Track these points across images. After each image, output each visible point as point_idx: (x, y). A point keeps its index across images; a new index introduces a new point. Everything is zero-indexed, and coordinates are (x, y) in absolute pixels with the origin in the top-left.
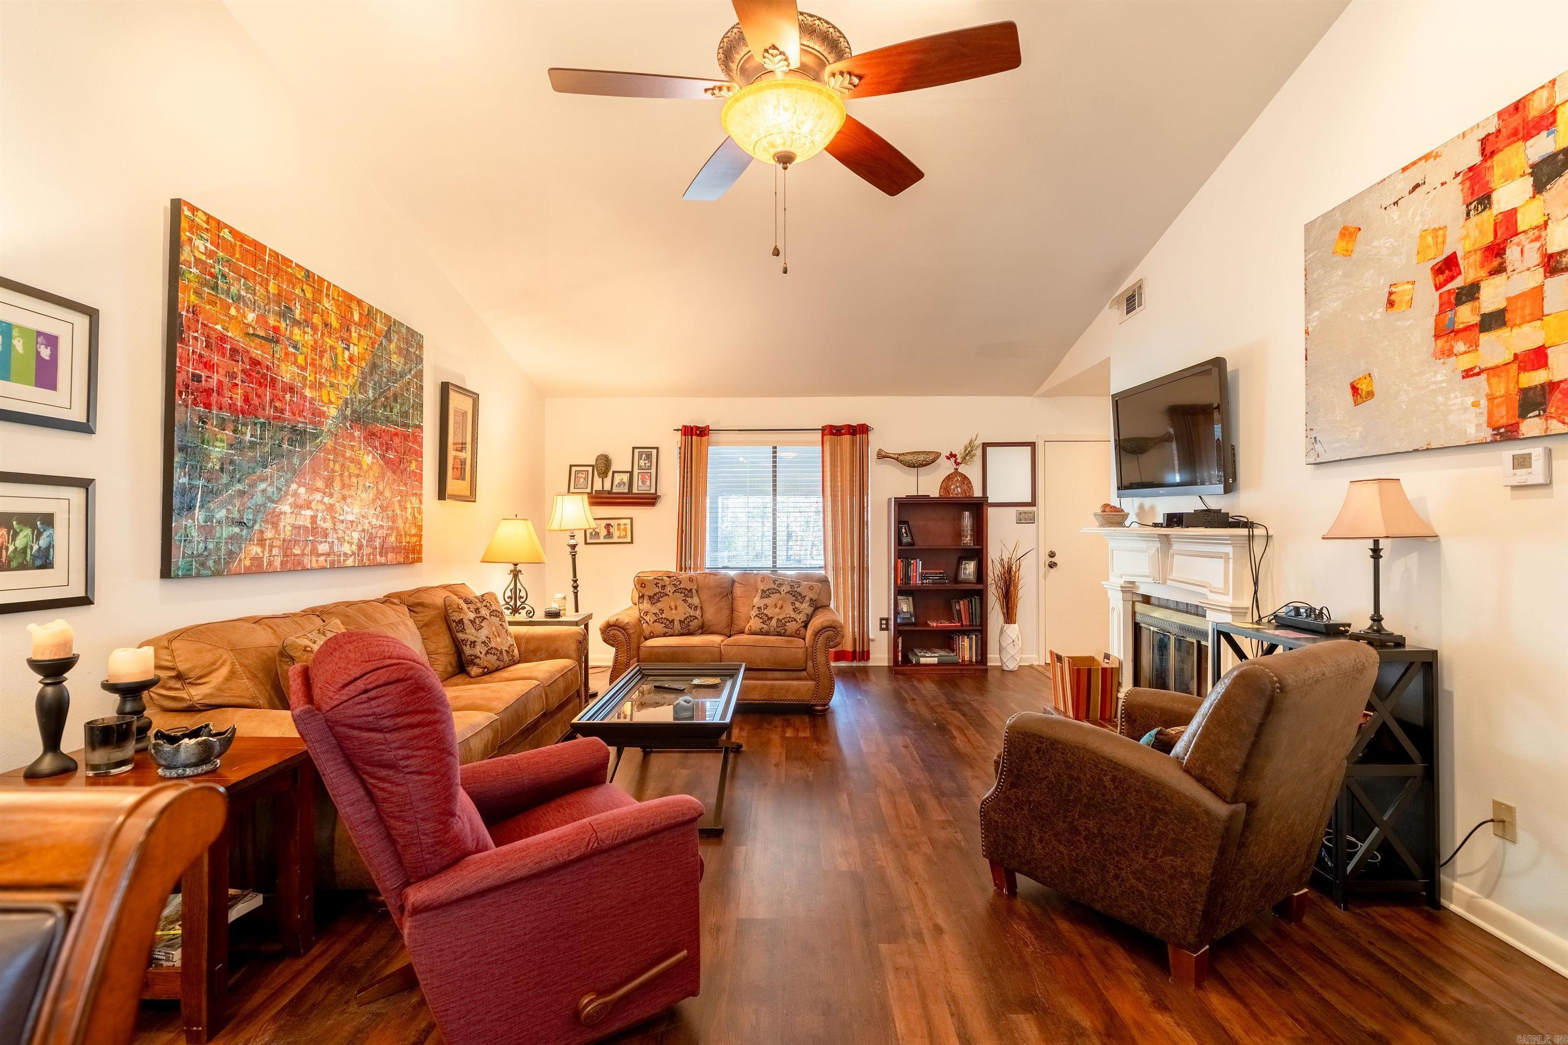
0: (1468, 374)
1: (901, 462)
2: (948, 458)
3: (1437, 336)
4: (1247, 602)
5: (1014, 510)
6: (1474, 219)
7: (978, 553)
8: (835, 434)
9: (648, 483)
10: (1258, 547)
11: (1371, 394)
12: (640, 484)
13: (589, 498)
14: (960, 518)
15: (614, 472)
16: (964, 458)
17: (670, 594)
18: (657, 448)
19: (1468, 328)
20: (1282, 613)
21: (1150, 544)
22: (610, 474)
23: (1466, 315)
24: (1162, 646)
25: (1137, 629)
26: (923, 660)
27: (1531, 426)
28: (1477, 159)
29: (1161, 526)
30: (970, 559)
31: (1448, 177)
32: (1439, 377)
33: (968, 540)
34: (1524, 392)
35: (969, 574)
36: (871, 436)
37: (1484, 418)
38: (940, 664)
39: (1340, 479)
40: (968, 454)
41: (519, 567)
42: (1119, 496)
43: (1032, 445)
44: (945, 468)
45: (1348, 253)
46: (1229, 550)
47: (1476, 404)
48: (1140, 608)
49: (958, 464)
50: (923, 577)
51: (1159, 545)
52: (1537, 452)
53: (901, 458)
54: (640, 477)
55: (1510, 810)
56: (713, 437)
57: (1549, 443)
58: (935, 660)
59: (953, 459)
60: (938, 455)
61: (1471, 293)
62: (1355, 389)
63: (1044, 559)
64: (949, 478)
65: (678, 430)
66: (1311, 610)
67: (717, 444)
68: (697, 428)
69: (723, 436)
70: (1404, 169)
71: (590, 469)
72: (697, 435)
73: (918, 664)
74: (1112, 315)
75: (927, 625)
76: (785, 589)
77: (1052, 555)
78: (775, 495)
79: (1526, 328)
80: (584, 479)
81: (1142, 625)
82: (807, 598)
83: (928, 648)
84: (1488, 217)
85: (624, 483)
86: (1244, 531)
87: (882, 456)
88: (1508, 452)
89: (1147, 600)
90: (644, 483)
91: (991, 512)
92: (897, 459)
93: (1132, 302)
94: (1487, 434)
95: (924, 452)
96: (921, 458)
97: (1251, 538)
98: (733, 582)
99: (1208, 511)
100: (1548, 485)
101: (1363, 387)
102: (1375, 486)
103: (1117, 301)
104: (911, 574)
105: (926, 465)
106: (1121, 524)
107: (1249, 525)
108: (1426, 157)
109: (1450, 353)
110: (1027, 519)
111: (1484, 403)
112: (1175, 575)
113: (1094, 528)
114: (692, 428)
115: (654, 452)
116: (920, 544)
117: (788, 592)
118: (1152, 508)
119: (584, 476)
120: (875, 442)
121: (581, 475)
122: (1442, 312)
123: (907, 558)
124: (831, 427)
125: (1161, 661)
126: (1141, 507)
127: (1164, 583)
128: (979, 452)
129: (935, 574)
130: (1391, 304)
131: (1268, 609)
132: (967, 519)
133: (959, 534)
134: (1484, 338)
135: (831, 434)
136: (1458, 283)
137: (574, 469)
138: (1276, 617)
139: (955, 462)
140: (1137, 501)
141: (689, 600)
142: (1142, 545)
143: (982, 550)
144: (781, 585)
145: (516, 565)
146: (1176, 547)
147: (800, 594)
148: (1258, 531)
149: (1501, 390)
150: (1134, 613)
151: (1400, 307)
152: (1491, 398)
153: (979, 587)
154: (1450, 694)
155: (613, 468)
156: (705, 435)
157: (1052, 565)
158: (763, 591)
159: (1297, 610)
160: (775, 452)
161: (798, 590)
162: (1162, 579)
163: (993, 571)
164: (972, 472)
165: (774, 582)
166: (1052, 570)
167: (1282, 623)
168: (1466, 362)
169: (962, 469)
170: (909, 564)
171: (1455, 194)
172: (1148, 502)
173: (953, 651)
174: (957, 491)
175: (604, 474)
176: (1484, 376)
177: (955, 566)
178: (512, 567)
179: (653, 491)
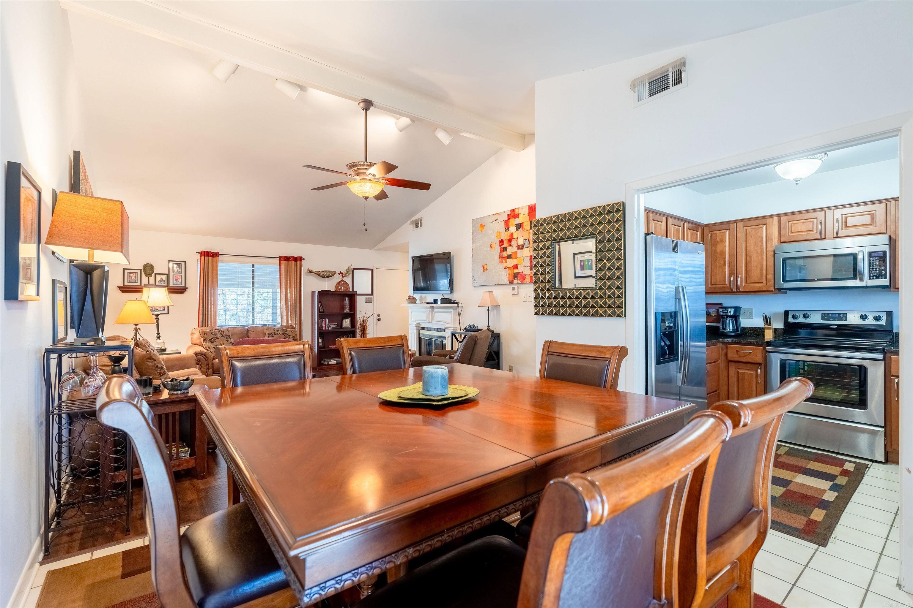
0: (505, 268)
1: (318, 275)
2: (339, 274)
3: (500, 258)
4: (457, 326)
5: (364, 297)
6: (506, 232)
7: (352, 315)
8: (286, 261)
9: (180, 281)
10: (460, 309)
11: (487, 269)
12: (174, 281)
13: (168, 289)
14: (343, 300)
15: (155, 274)
16: (346, 275)
17: (220, 338)
18: (185, 262)
19: (505, 257)
20: (467, 328)
21: (427, 309)
22: (153, 275)
23: (505, 254)
24: (430, 344)
25: (420, 339)
26: (330, 363)
27: (515, 281)
28: (507, 219)
29: (432, 303)
30: (347, 318)
31: (502, 221)
32: (500, 268)
33: (347, 310)
34: (514, 273)
35: (348, 324)
36: (303, 262)
37: (508, 279)
38: (337, 363)
39: (481, 290)
40: (347, 272)
41: (138, 327)
42: (414, 293)
43: (372, 270)
44: (337, 278)
45: (482, 231)
46: (452, 310)
47: (506, 275)
48: (422, 332)
49: (343, 277)
50: (329, 326)
51: (430, 310)
52: (516, 287)
53: (319, 273)
54: (174, 277)
55: (512, 367)
56: (220, 258)
57: (518, 285)
58: (335, 362)
59: (341, 275)
60: (335, 273)
61: (505, 249)
62: (483, 267)
63: (376, 317)
64: (339, 283)
65: (199, 253)
66: (474, 326)
67: (222, 261)
68: (212, 253)
69: (225, 258)
70: (494, 215)
71: (139, 272)
72: (211, 256)
73: (328, 364)
74: (408, 227)
75: (329, 347)
76: (280, 332)
77: (379, 315)
78: (253, 289)
79: (515, 260)
80: (135, 277)
81: (422, 338)
82: (291, 336)
83: (330, 358)
84: (509, 233)
85: (164, 281)
86: (456, 305)
87: (309, 272)
88: (512, 286)
89: (423, 328)
90: (177, 280)
91: (358, 298)
92: (317, 274)
93: (418, 224)
94: (508, 282)
95: (329, 271)
96: (328, 274)
97: (458, 307)
98: (248, 331)
99: (445, 299)
100: (518, 294)
101: (485, 267)
102: (488, 293)
103: (412, 222)
104: (324, 325)
105: (330, 277)
106: (415, 303)
107: (457, 303)
108: (498, 214)
109: (502, 262)
110: (369, 301)
111: (508, 275)
112: (435, 319)
113: (405, 304)
114: (208, 252)
115: (183, 264)
116: (326, 312)
117: (282, 334)
118: (425, 297)
119: (134, 275)
120: (306, 266)
121: (132, 275)
122: (501, 252)
123: (322, 318)
124: (285, 257)
125: (429, 348)
126: (421, 297)
127: (432, 322)
128: (351, 272)
129: (334, 325)
130: (491, 247)
131: (463, 327)
132: (347, 300)
133: (343, 308)
134: (508, 260)
135: (285, 260)
136: (503, 246)
137: (126, 271)
138: (466, 329)
139: (342, 276)
140: (419, 295)
141: (229, 340)
142: (424, 310)
143: (354, 314)
144: (277, 331)
145: (136, 325)
146: (435, 310)
147: (288, 335)
148: (460, 305)
149: (511, 273)
150: (419, 334)
151: (493, 249)
152: (509, 274)
153: (353, 329)
154: (502, 343)
155: (155, 272)
156: (216, 257)
157: (379, 320)
158: (269, 334)
159: (471, 326)
160: (253, 267)
161: (287, 333)
162: (431, 321)
163: (358, 323)
164: (348, 280)
165: (274, 329)
166: (379, 322)
167: (467, 330)
168: (505, 265)
169: (345, 279)
170: (323, 321)
171: (503, 225)
172: (423, 295)
173: (340, 357)
174: (342, 288)
175: (148, 275)
176: (508, 269)
177: (341, 321)
178: (134, 327)
179: (183, 285)
